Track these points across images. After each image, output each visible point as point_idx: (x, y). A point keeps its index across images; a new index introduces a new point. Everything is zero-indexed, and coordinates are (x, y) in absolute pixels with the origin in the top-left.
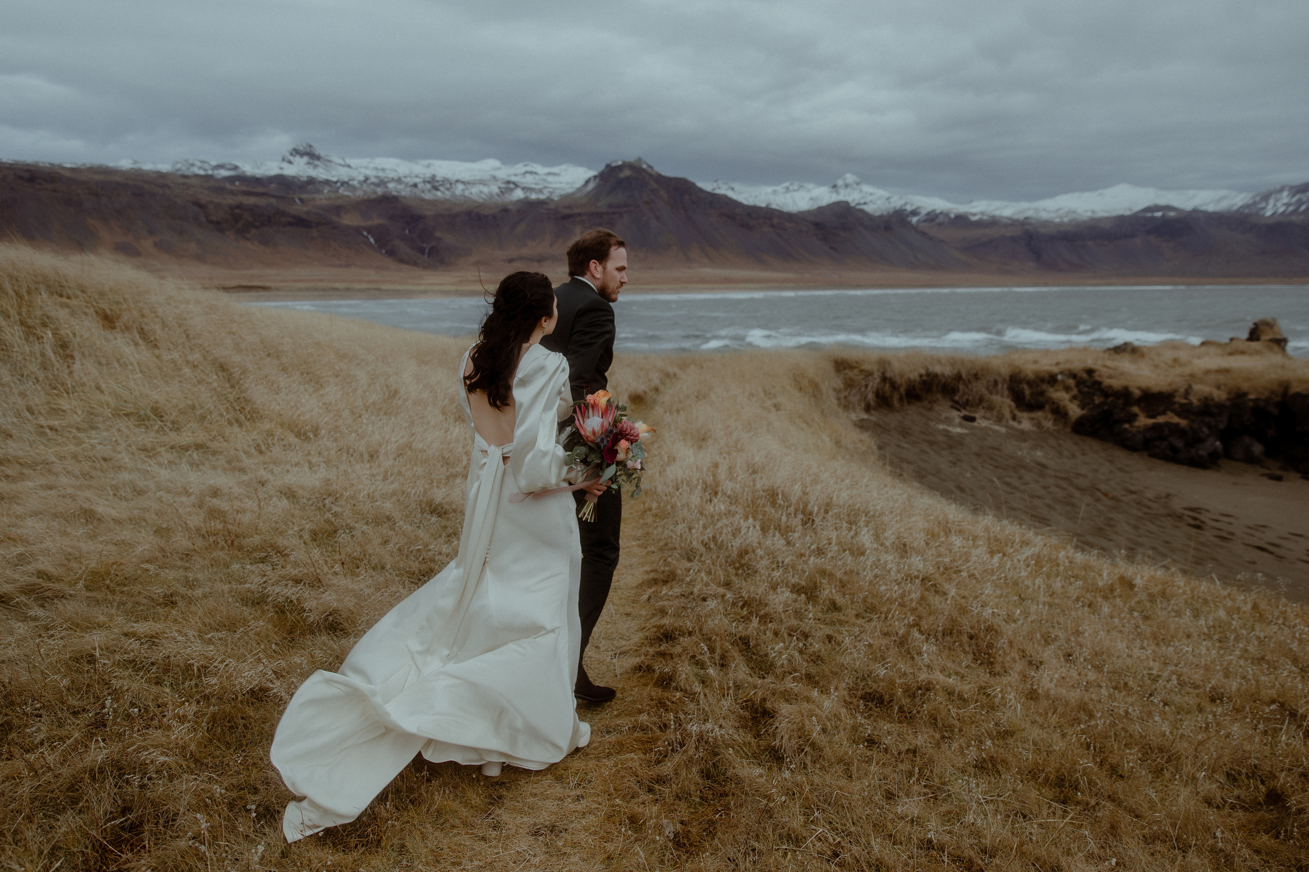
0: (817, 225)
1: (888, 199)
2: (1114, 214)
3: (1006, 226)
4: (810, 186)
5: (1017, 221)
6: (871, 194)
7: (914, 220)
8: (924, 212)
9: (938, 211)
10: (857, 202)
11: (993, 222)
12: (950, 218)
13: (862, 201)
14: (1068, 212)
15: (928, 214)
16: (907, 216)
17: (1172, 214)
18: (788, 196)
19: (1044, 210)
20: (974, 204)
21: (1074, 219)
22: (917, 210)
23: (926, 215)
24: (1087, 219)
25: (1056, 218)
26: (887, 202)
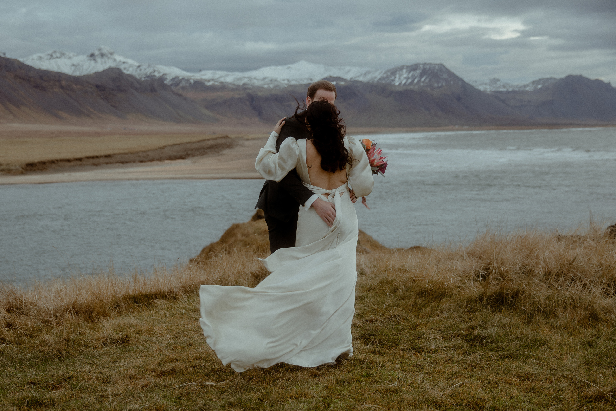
3: (233, 90)
5: (239, 86)
6: (124, 63)
8: (169, 78)
9: (181, 78)
11: (223, 87)
12: (190, 83)
14: (271, 80)
15: (173, 79)
16: (157, 81)
17: (342, 83)
18: (53, 62)
19: (255, 78)
21: (277, 86)
22: (165, 76)
23: (172, 80)
24: (286, 86)
25: (265, 84)
26: (138, 70)
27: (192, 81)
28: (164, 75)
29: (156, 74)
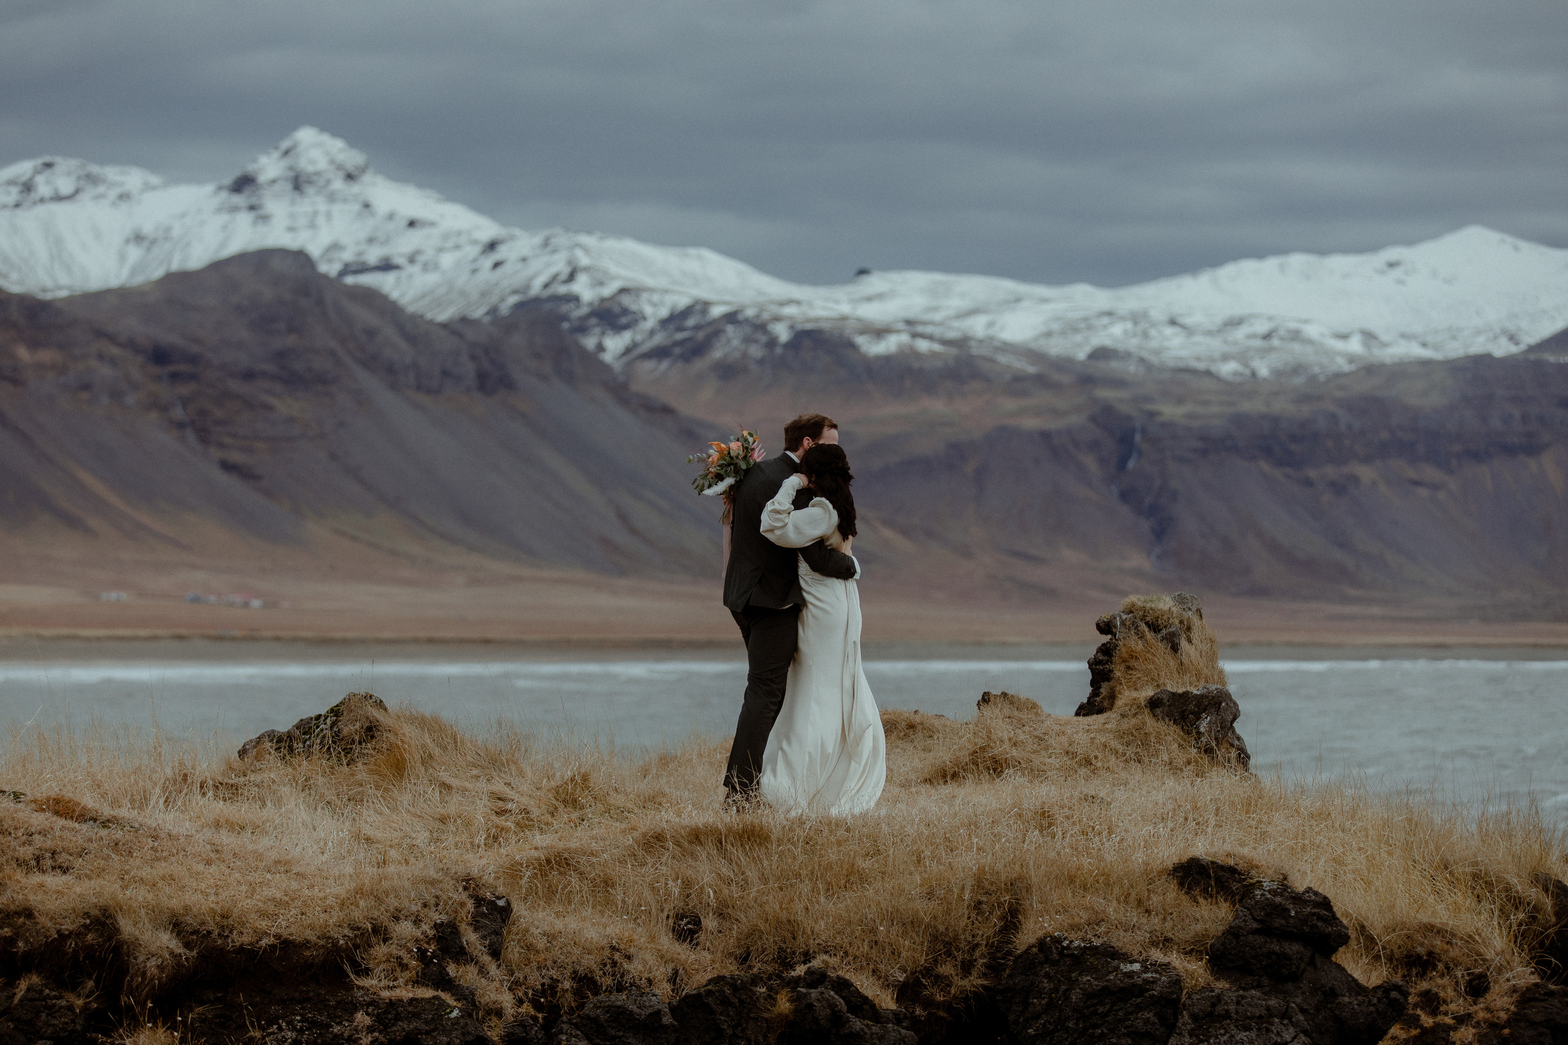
0: (160, 356)
1: (492, 246)
2: (1454, 350)
3: (1018, 384)
4: (133, 178)
5: (1063, 364)
6: (412, 224)
7: (614, 344)
8: (653, 310)
9: (717, 311)
10: (348, 256)
12: (772, 342)
13: (373, 256)
14: (1270, 336)
15: (675, 319)
16: (582, 328)
18: (30, 225)
20: (875, 283)
21: (1297, 369)
22: (626, 301)
23: (665, 323)
24: (1347, 368)
25: (1225, 358)
26: (488, 262)
27: (782, 333)
28: (623, 291)
29: (584, 290)
